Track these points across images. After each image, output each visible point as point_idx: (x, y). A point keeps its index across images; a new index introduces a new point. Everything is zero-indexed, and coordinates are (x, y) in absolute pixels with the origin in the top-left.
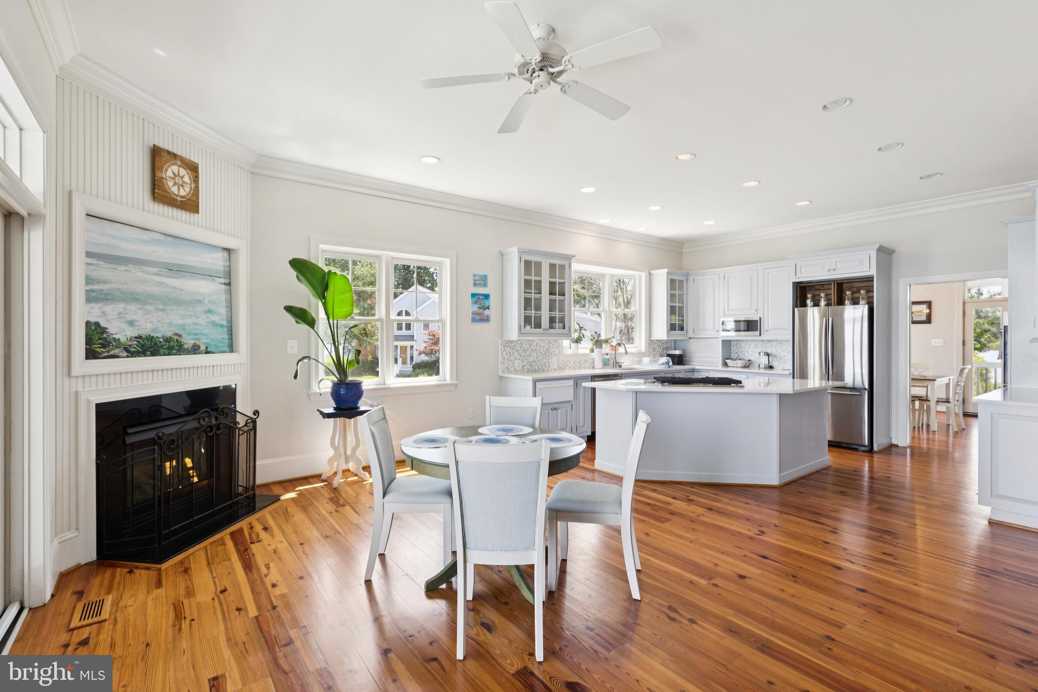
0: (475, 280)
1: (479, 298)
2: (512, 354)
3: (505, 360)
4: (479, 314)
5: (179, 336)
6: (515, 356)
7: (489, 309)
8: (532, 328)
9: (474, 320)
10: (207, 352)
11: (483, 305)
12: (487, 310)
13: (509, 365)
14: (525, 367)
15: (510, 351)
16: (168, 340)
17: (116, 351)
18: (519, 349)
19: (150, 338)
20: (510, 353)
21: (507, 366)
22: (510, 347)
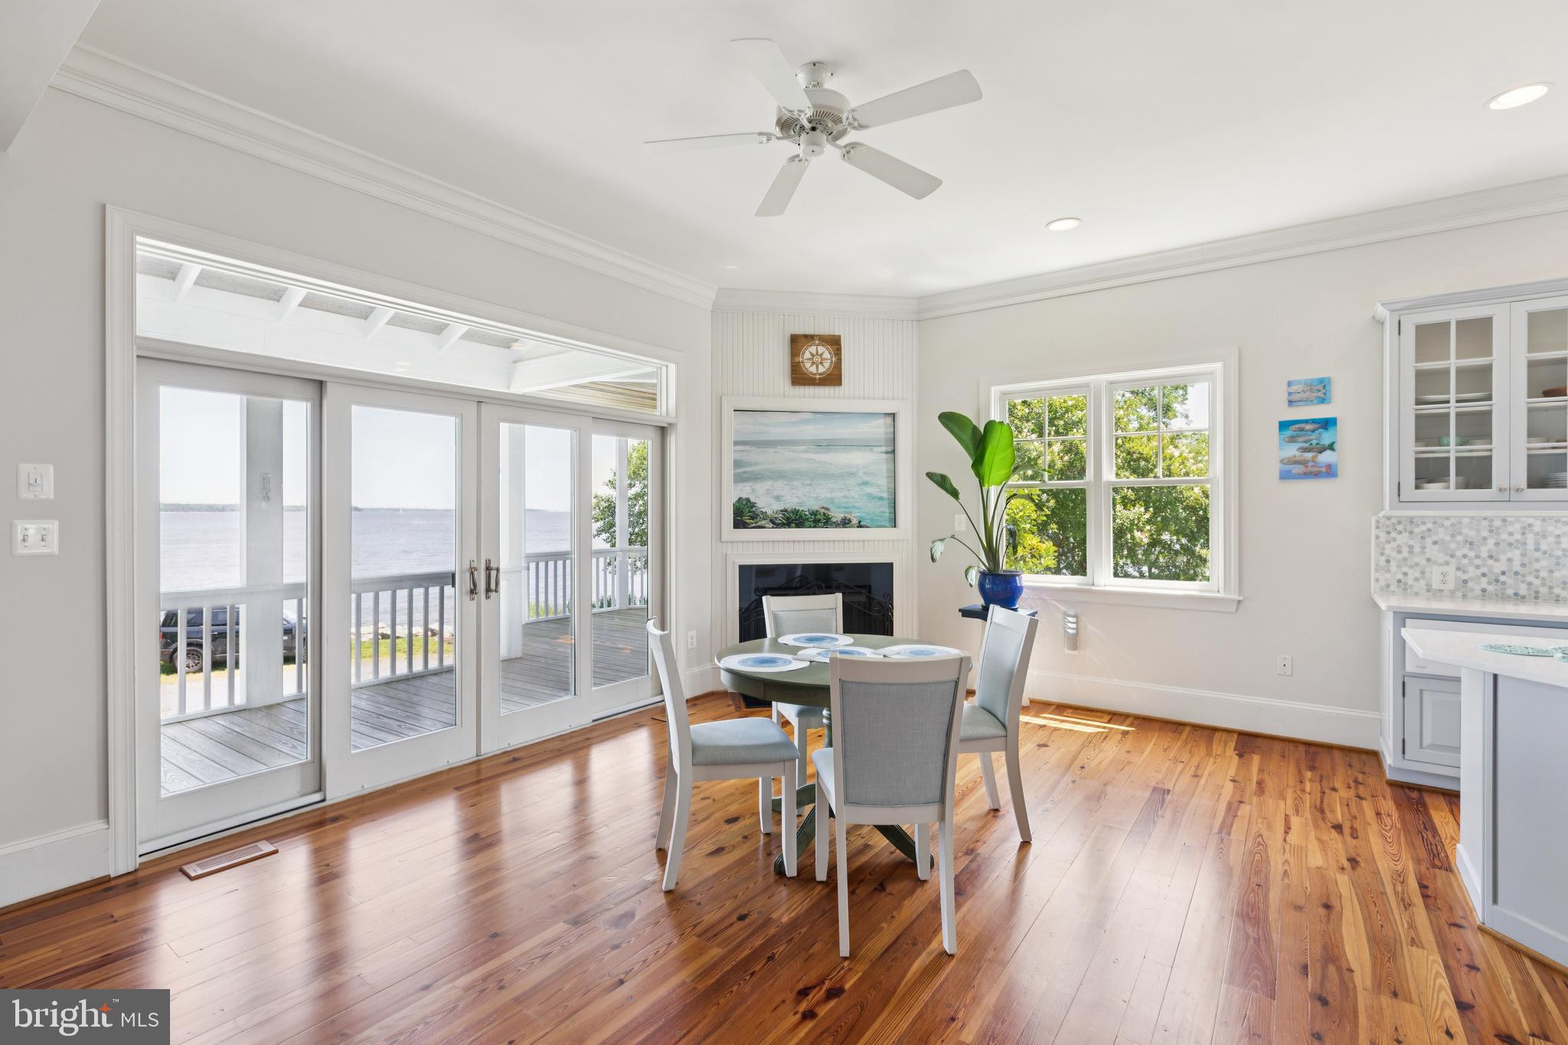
0: (1290, 394)
1: (1302, 430)
2: (1417, 550)
3: (1393, 564)
4: (1304, 463)
5: (827, 509)
6: (1428, 555)
7: (1333, 450)
8: (1448, 488)
9: (1285, 476)
10: (860, 526)
11: (1314, 442)
12: (1328, 452)
13: (1406, 574)
14: (1470, 584)
15: (1411, 542)
16: (814, 513)
17: (763, 523)
18: (1448, 538)
19: (796, 512)
20: (1411, 547)
21: (1400, 576)
22: (1411, 532)
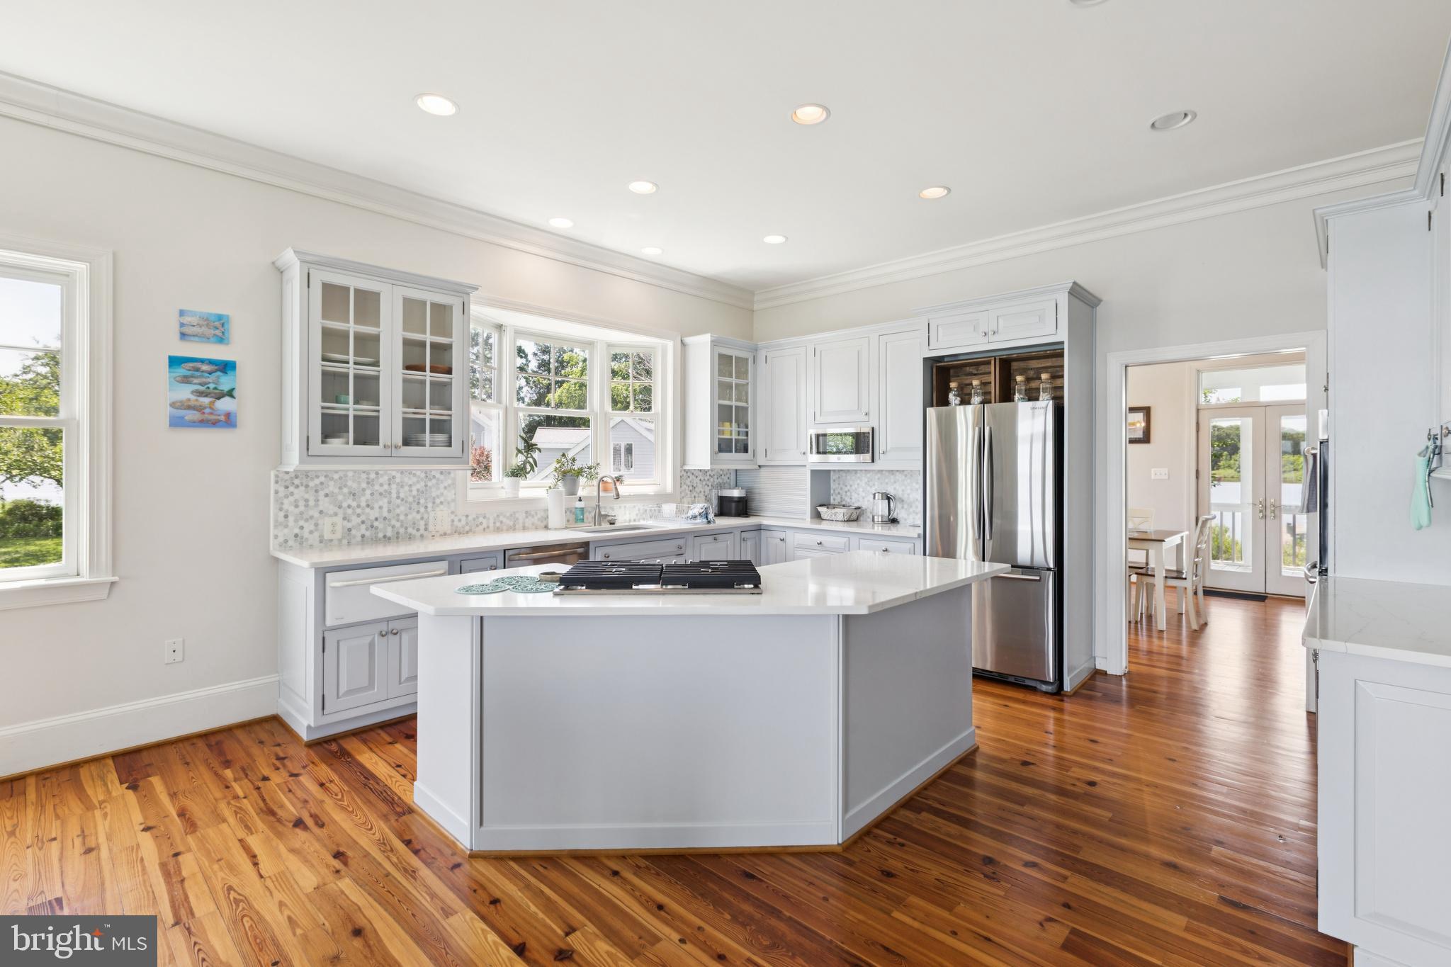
0: (182, 325)
1: (198, 370)
2: (311, 503)
3: (291, 519)
4: (200, 409)
6: (321, 508)
7: (232, 396)
8: (348, 443)
9: (176, 423)
11: (212, 386)
12: (227, 399)
13: (302, 528)
14: (353, 532)
15: (306, 496)
18: (336, 491)
20: (307, 501)
21: (297, 531)
22: (307, 486)
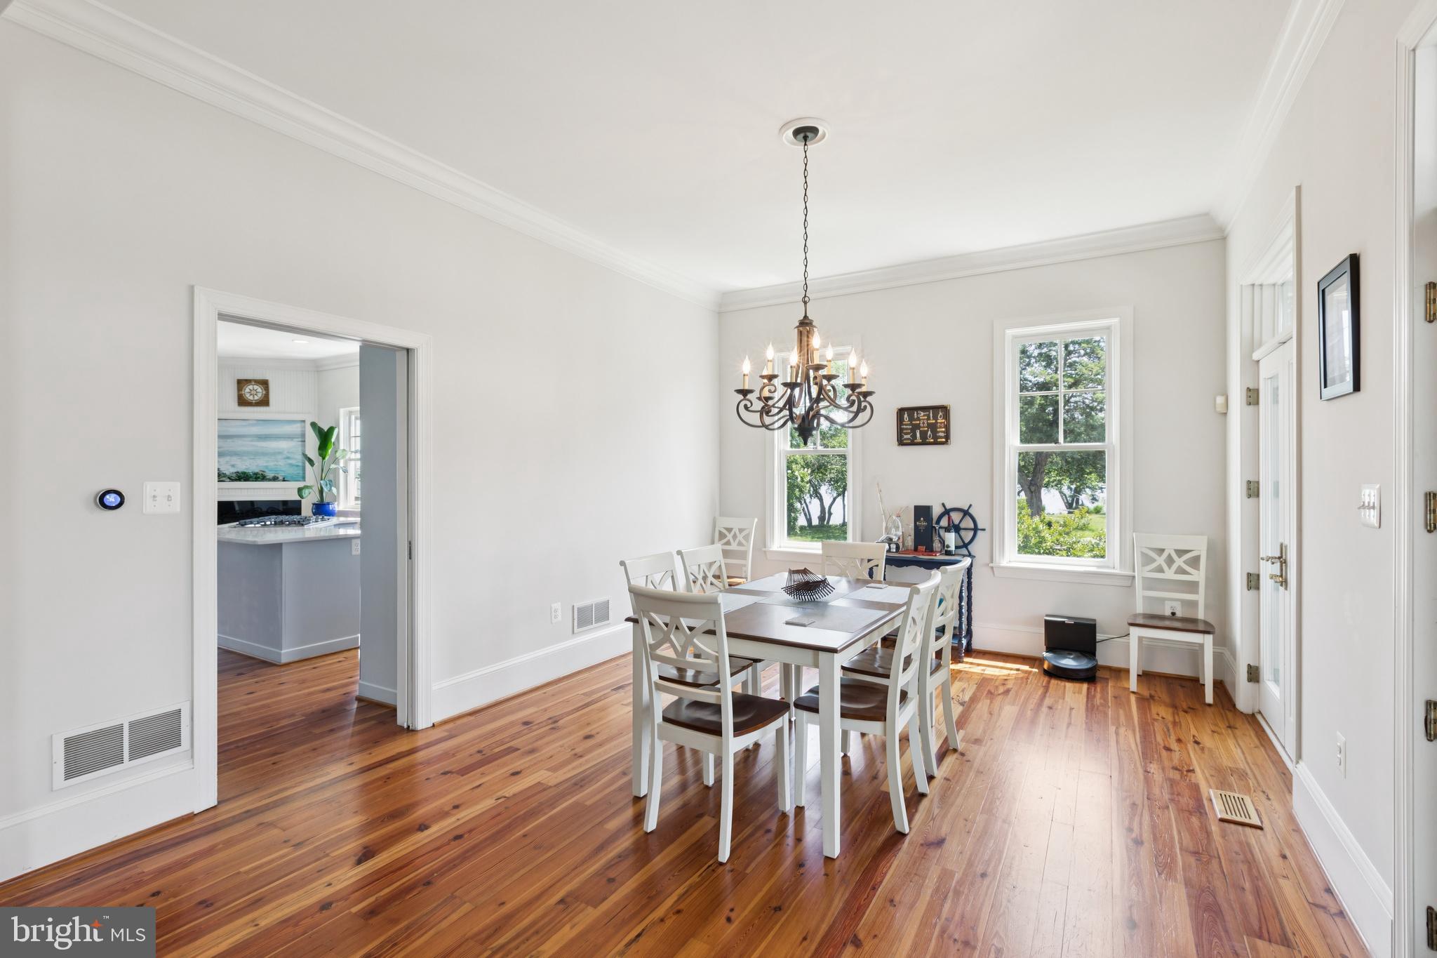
5: (263, 472)
16: (256, 474)
17: (224, 479)
19: (244, 473)
